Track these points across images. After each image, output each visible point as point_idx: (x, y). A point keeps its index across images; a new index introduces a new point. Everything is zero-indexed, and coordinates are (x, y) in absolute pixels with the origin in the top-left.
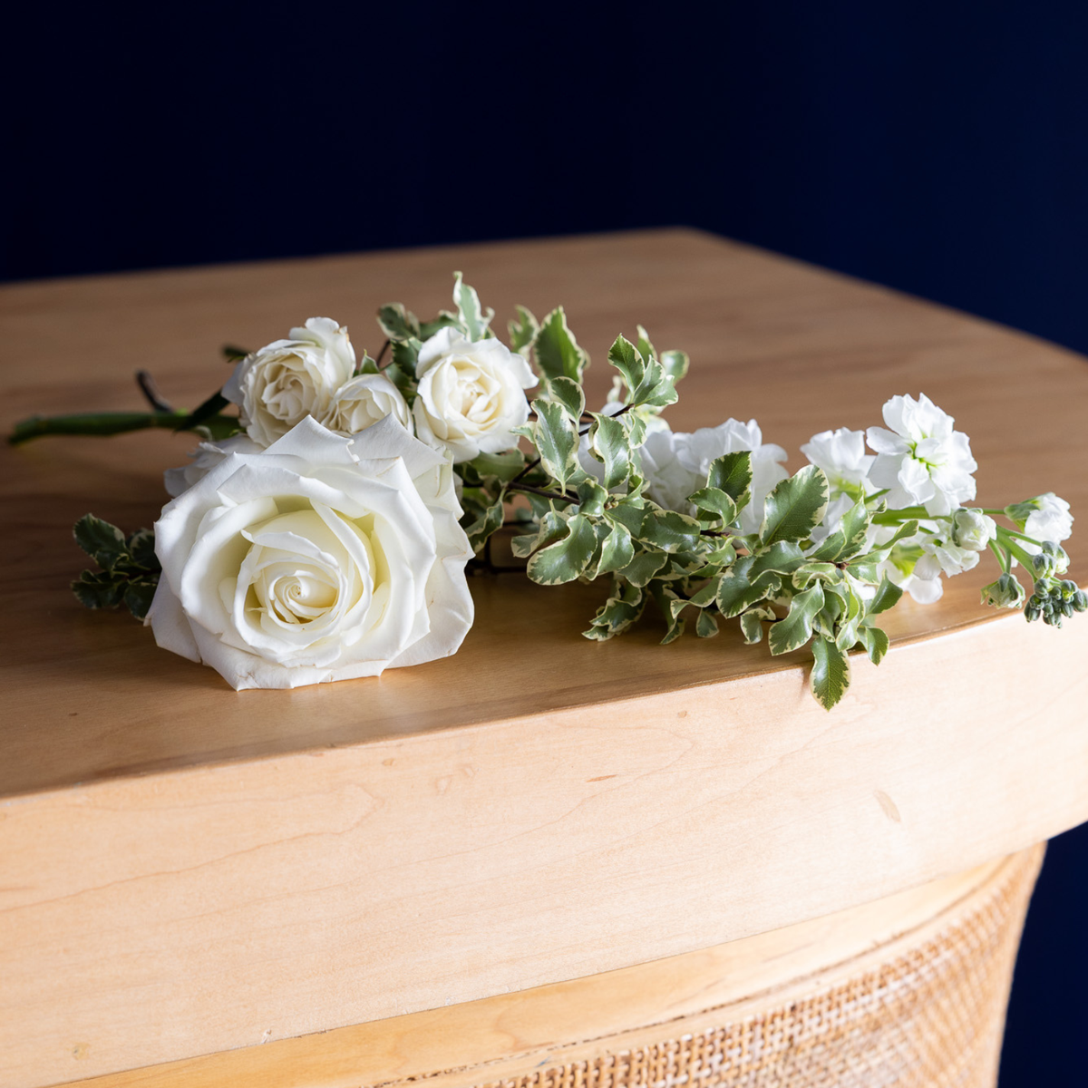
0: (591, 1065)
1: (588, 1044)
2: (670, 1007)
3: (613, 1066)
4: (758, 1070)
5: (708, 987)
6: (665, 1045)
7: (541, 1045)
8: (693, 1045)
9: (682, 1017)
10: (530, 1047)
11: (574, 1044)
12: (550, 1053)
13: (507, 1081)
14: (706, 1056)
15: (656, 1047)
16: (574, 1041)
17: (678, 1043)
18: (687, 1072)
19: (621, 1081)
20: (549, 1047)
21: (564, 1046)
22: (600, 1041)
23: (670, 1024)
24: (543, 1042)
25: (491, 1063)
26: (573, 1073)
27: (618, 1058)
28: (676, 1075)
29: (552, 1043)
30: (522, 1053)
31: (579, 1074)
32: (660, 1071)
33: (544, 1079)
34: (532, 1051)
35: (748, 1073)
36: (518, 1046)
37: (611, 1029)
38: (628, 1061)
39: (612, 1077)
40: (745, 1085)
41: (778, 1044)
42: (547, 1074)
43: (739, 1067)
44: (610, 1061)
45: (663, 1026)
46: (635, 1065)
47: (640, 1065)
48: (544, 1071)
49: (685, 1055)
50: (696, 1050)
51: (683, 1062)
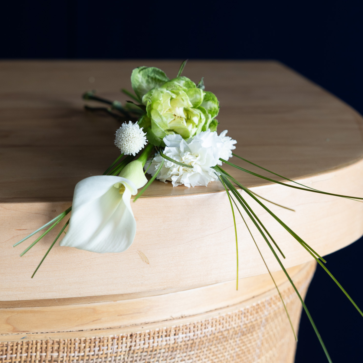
0: (44, 342)
1: (42, 334)
2: (77, 326)
3: (53, 344)
4: (115, 357)
5: (93, 321)
6: (75, 340)
7: (24, 331)
8: (86, 342)
9: (82, 330)
10: (19, 331)
11: (37, 333)
12: (27, 335)
13: (10, 343)
14: (92, 347)
15: (71, 340)
16: (37, 332)
17: (80, 340)
18: (84, 352)
19: (56, 350)
20: (27, 333)
21: (33, 333)
22: (47, 334)
23: (77, 332)
24: (24, 330)
25: (3, 335)
26: (36, 344)
27: (55, 342)
28: (79, 352)
29: (28, 331)
30: (16, 333)
31: (39, 345)
32: (72, 349)
33: (24, 344)
34: (20, 333)
35: (111, 357)
36: (15, 330)
37: (52, 330)
38: (59, 343)
39: (52, 348)
40: (110, 361)
41: (124, 348)
42: (26, 343)
43: (107, 354)
44: (52, 342)
45: (73, 332)
46: (62, 345)
47: (64, 346)
48: (25, 341)
49: (83, 345)
50: (87, 343)
51: (82, 348)
